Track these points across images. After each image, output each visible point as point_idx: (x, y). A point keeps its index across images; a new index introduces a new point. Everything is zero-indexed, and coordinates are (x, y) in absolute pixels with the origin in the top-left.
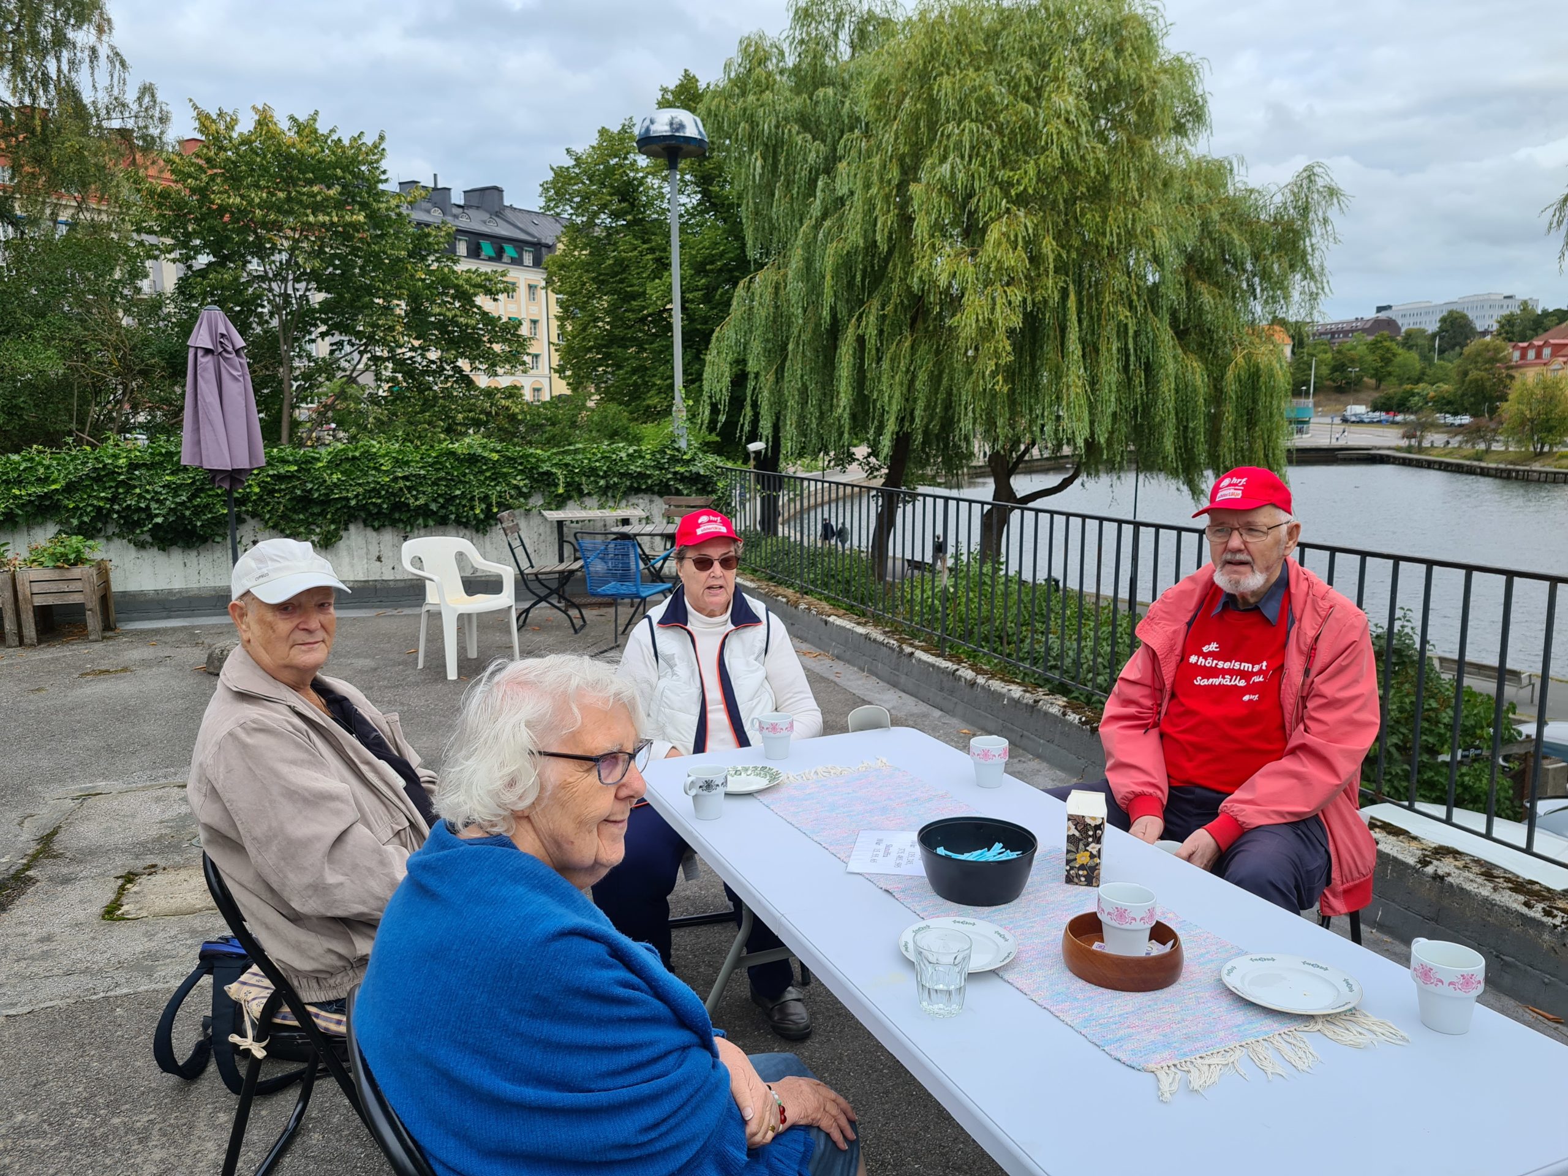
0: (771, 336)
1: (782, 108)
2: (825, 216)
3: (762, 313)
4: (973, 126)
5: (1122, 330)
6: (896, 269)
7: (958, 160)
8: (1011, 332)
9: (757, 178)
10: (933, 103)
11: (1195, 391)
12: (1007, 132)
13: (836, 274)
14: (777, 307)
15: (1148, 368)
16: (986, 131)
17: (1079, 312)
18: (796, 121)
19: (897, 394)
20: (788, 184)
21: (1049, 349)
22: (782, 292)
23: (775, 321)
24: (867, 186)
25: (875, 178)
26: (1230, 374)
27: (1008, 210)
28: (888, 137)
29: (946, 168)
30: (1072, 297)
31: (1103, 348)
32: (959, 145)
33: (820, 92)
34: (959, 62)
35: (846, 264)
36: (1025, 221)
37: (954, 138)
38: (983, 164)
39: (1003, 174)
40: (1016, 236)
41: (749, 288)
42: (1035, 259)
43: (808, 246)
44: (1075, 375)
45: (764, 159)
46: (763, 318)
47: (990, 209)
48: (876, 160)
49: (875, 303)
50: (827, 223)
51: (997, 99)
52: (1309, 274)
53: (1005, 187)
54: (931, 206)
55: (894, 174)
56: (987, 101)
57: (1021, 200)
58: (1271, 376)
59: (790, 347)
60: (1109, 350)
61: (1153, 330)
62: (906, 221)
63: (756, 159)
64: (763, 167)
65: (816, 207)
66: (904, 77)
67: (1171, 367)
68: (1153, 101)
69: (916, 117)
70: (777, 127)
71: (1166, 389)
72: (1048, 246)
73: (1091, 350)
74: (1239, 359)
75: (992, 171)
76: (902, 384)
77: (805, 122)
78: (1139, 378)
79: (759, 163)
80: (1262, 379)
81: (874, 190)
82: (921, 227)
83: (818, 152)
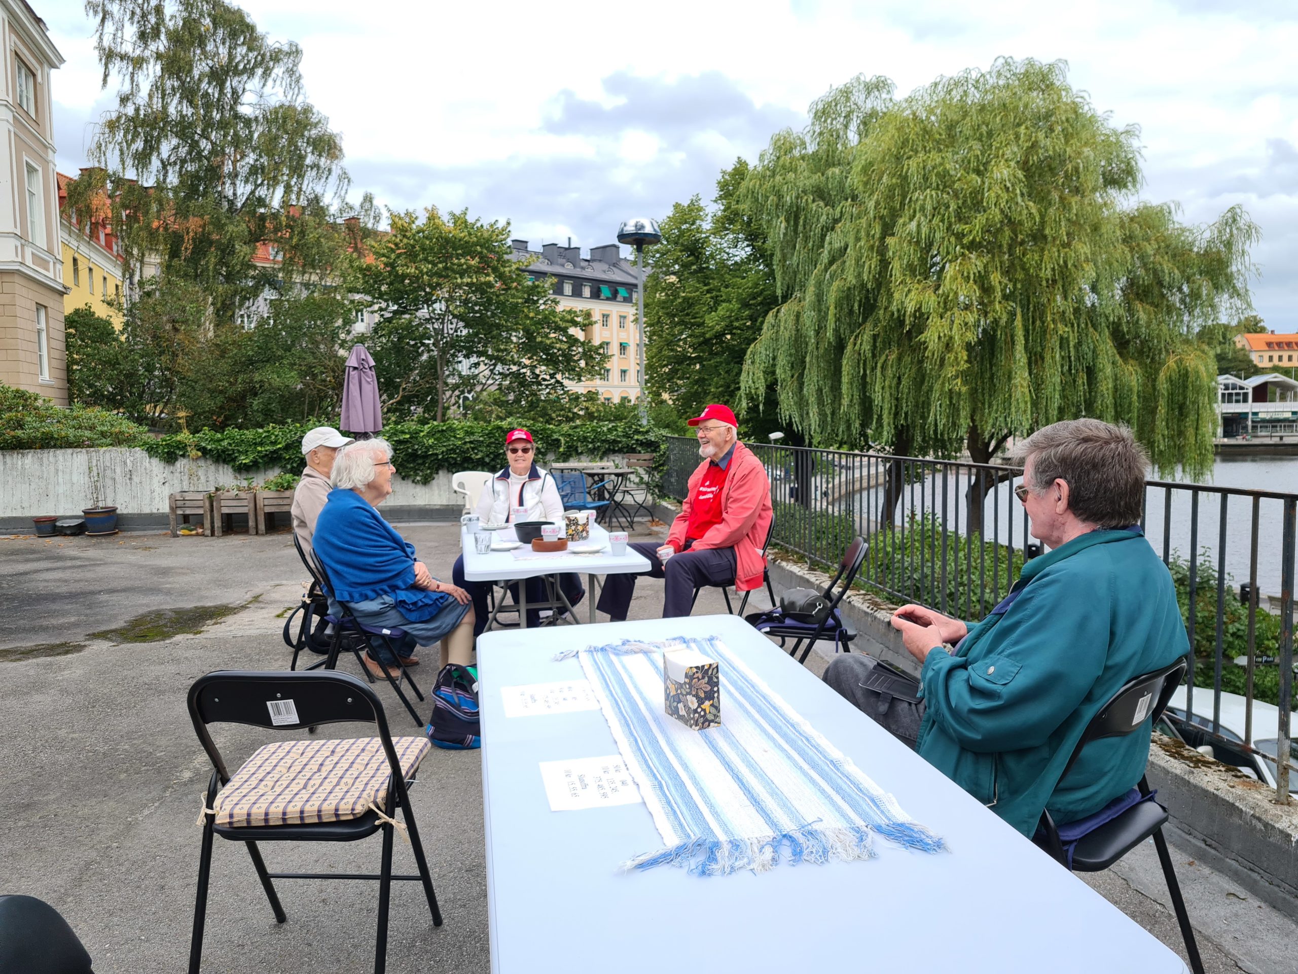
0: (793, 351)
1: (801, 184)
2: (831, 263)
3: (786, 334)
4: (933, 193)
5: (1064, 342)
6: (882, 301)
7: (922, 218)
8: (969, 347)
9: (782, 236)
10: (905, 178)
11: (1131, 390)
12: (961, 196)
13: (839, 305)
14: (798, 330)
15: (1091, 372)
16: (945, 196)
17: (1027, 331)
18: (813, 193)
19: (887, 395)
20: (806, 239)
21: (1002, 358)
22: (801, 319)
23: (796, 340)
24: (858, 239)
25: (863, 234)
26: (1162, 376)
27: (963, 254)
28: (871, 204)
29: (913, 225)
30: (1019, 317)
31: (1048, 357)
32: (923, 209)
33: (830, 172)
34: (925, 147)
35: (846, 297)
36: (976, 263)
37: (920, 202)
38: (942, 221)
39: (958, 227)
40: (969, 273)
41: (776, 316)
42: (987, 290)
43: (819, 284)
44: (1021, 379)
45: (787, 221)
46: (787, 338)
47: (948, 253)
48: (864, 221)
49: (869, 325)
50: (834, 267)
51: (952, 173)
52: (1235, 293)
53: (960, 236)
54: (903, 254)
55: (877, 230)
56: (944, 176)
57: (973, 246)
58: (1198, 377)
59: (808, 359)
60: (1053, 358)
61: (1093, 342)
62: (884, 264)
63: (781, 222)
64: (786, 228)
65: (825, 256)
66: (883, 161)
67: (1109, 370)
68: (1076, 169)
69: (891, 188)
70: (797, 198)
71: (1104, 388)
72: (996, 278)
73: (1035, 359)
74: (1171, 362)
75: (950, 224)
76: (890, 387)
77: (820, 193)
78: (1082, 379)
79: (783, 225)
80: (1190, 380)
81: (862, 243)
82: (896, 267)
83: (828, 215)
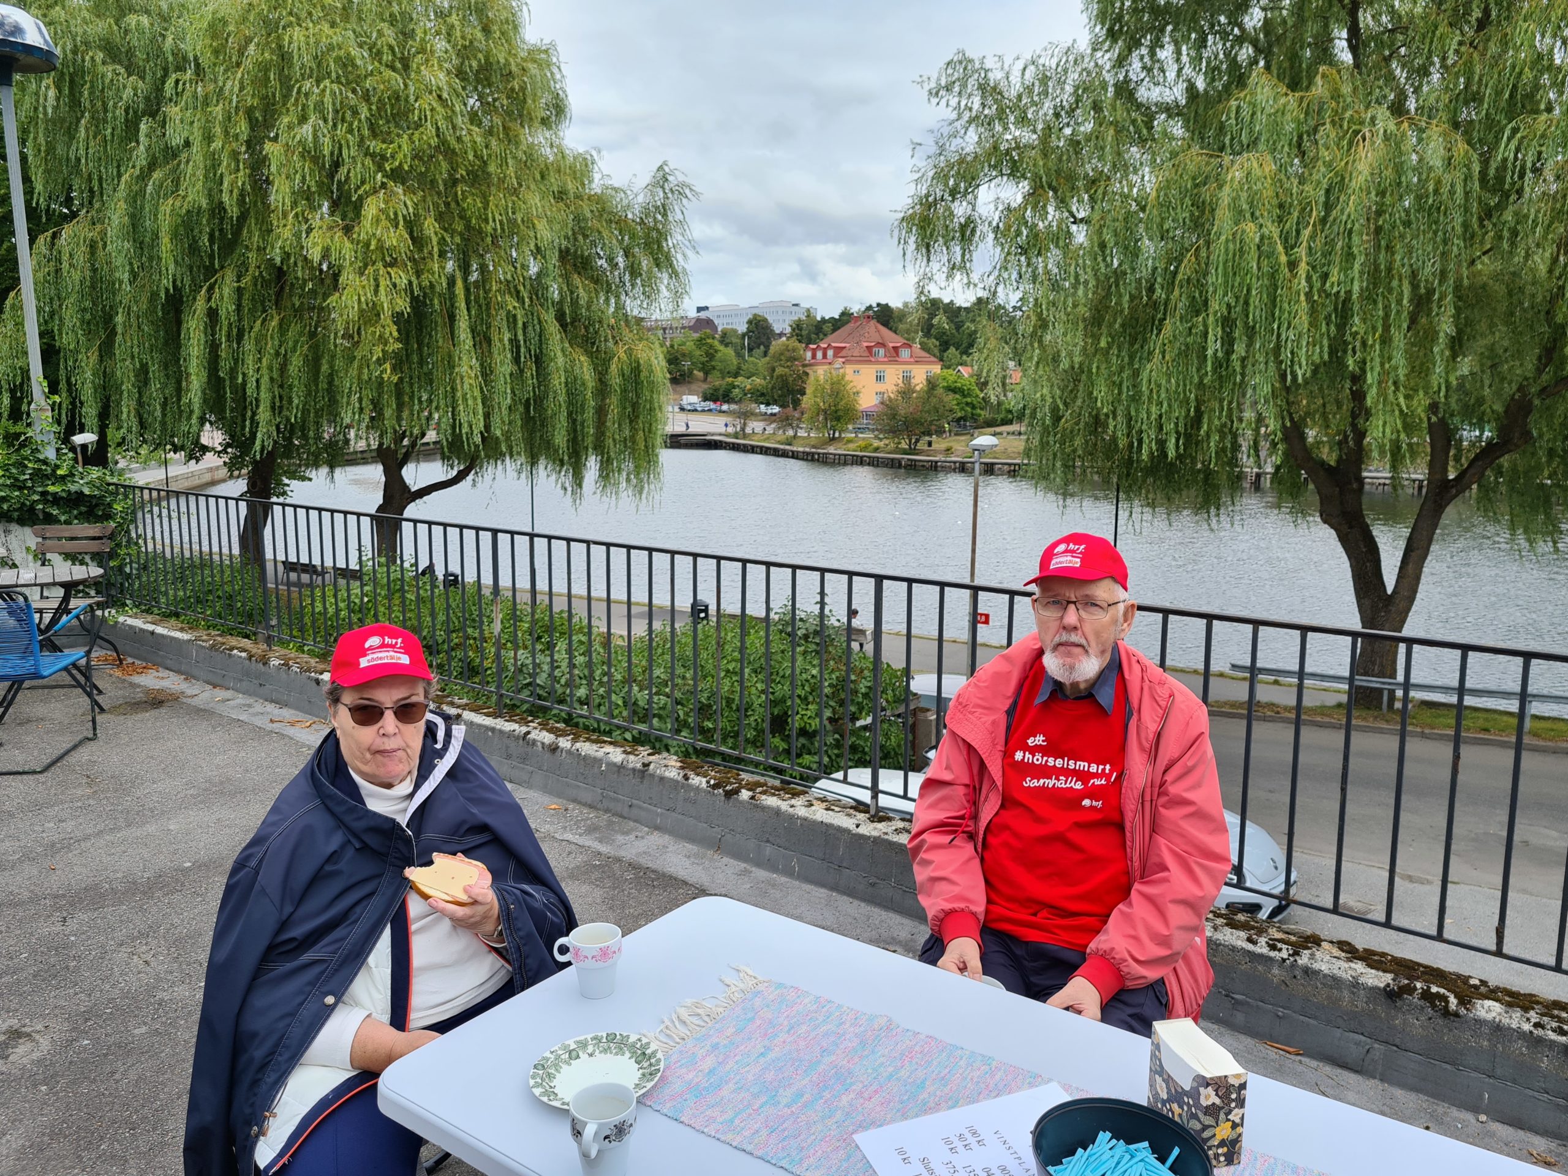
0: (88, 304)
1: (80, 31)
2: (152, 166)
3: (74, 277)
4: (335, 87)
5: (512, 319)
6: (252, 236)
7: (321, 122)
8: (398, 318)
9: (50, 111)
10: (284, 57)
11: (583, 384)
12: (374, 100)
13: (175, 236)
14: (94, 270)
15: (539, 360)
16: (350, 95)
17: (468, 303)
18: (100, 48)
19: (265, 381)
20: (97, 122)
21: (440, 337)
22: (100, 253)
23: (93, 287)
24: (208, 138)
25: (218, 130)
26: (614, 368)
27: (383, 185)
28: (231, 86)
29: (307, 130)
30: (459, 284)
31: (495, 338)
32: (319, 107)
33: (132, 20)
34: (310, 14)
35: (187, 224)
36: (404, 200)
37: (313, 98)
38: (350, 131)
39: (375, 145)
40: (396, 214)
41: (53, 244)
42: (418, 241)
43: (135, 198)
44: (467, 366)
45: (59, 88)
46: (77, 282)
47: (363, 182)
48: (218, 111)
49: (230, 275)
50: (157, 175)
51: (359, 62)
53: (380, 160)
54: (292, 171)
55: (242, 127)
56: (347, 63)
57: (397, 175)
58: (651, 372)
59: (119, 319)
60: (501, 340)
61: (540, 322)
62: (260, 184)
63: (48, 88)
64: (58, 99)
65: (140, 154)
66: (245, 19)
67: (561, 360)
68: (523, 89)
69: (264, 68)
70: (75, 51)
71: (556, 382)
72: (430, 227)
73: (482, 340)
74: (621, 353)
75: (362, 139)
76: (270, 368)
77: (112, 52)
78: (530, 371)
79: (52, 93)
80: (643, 375)
81: (217, 144)
83: (135, 89)
